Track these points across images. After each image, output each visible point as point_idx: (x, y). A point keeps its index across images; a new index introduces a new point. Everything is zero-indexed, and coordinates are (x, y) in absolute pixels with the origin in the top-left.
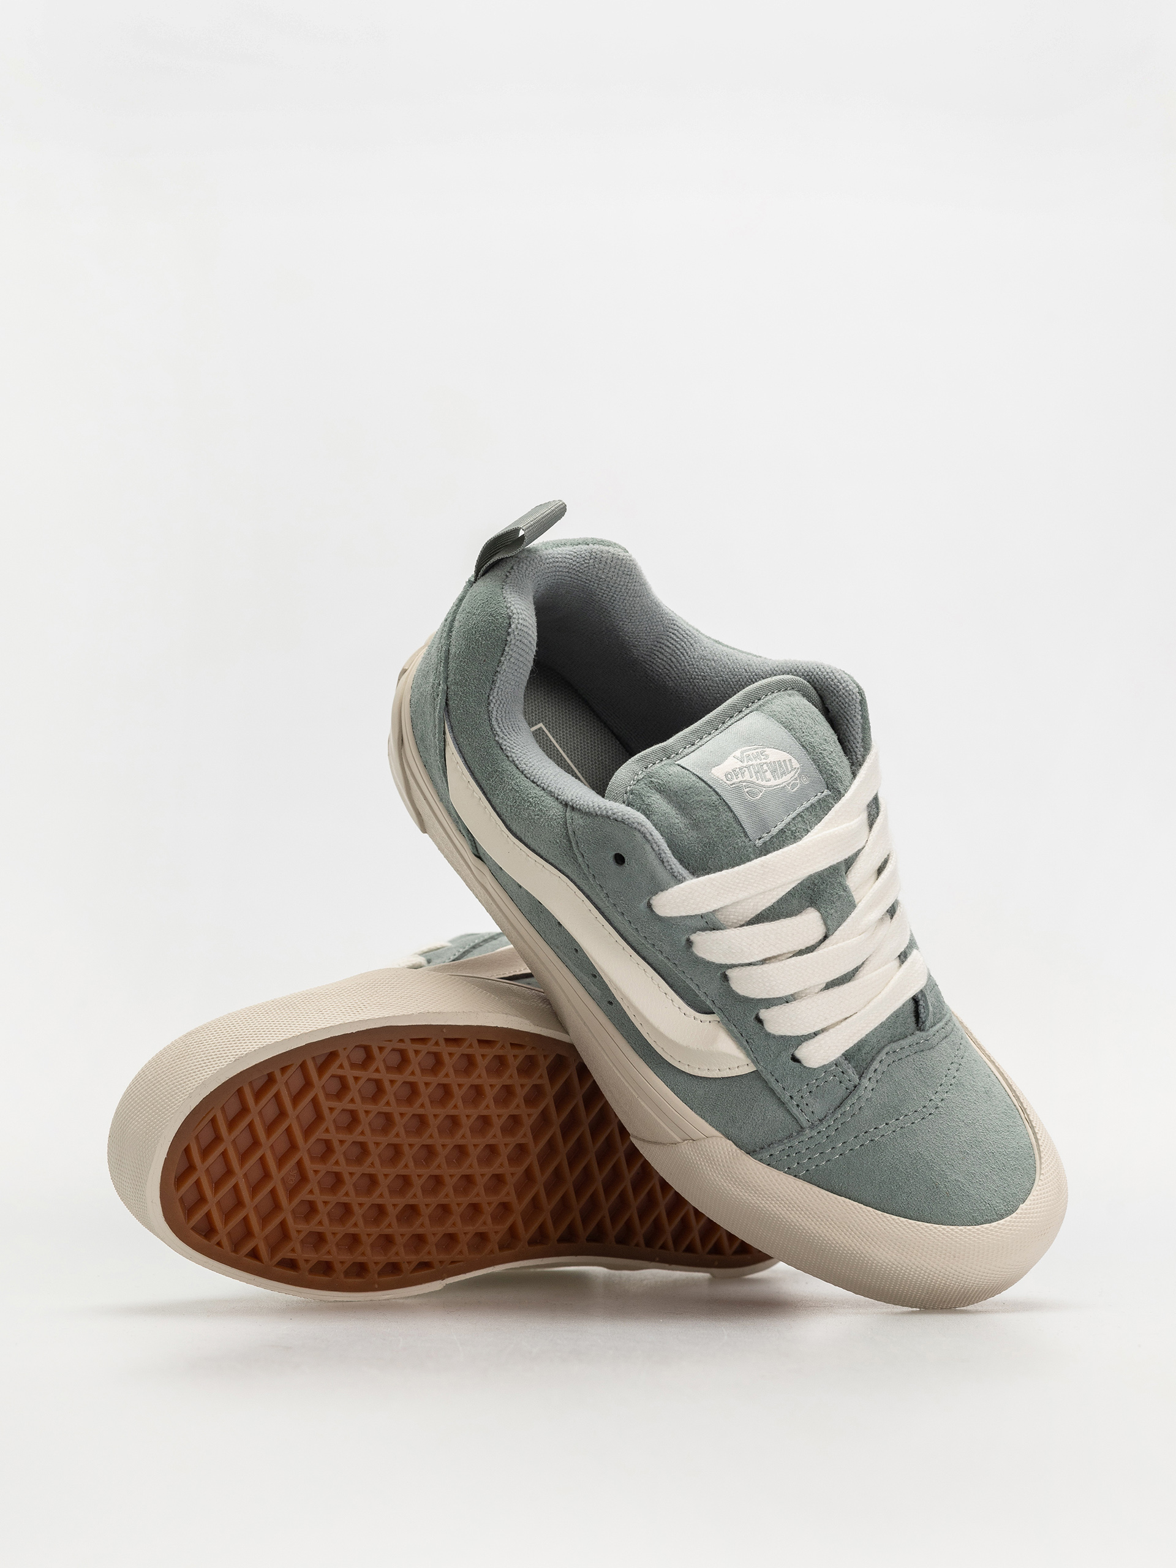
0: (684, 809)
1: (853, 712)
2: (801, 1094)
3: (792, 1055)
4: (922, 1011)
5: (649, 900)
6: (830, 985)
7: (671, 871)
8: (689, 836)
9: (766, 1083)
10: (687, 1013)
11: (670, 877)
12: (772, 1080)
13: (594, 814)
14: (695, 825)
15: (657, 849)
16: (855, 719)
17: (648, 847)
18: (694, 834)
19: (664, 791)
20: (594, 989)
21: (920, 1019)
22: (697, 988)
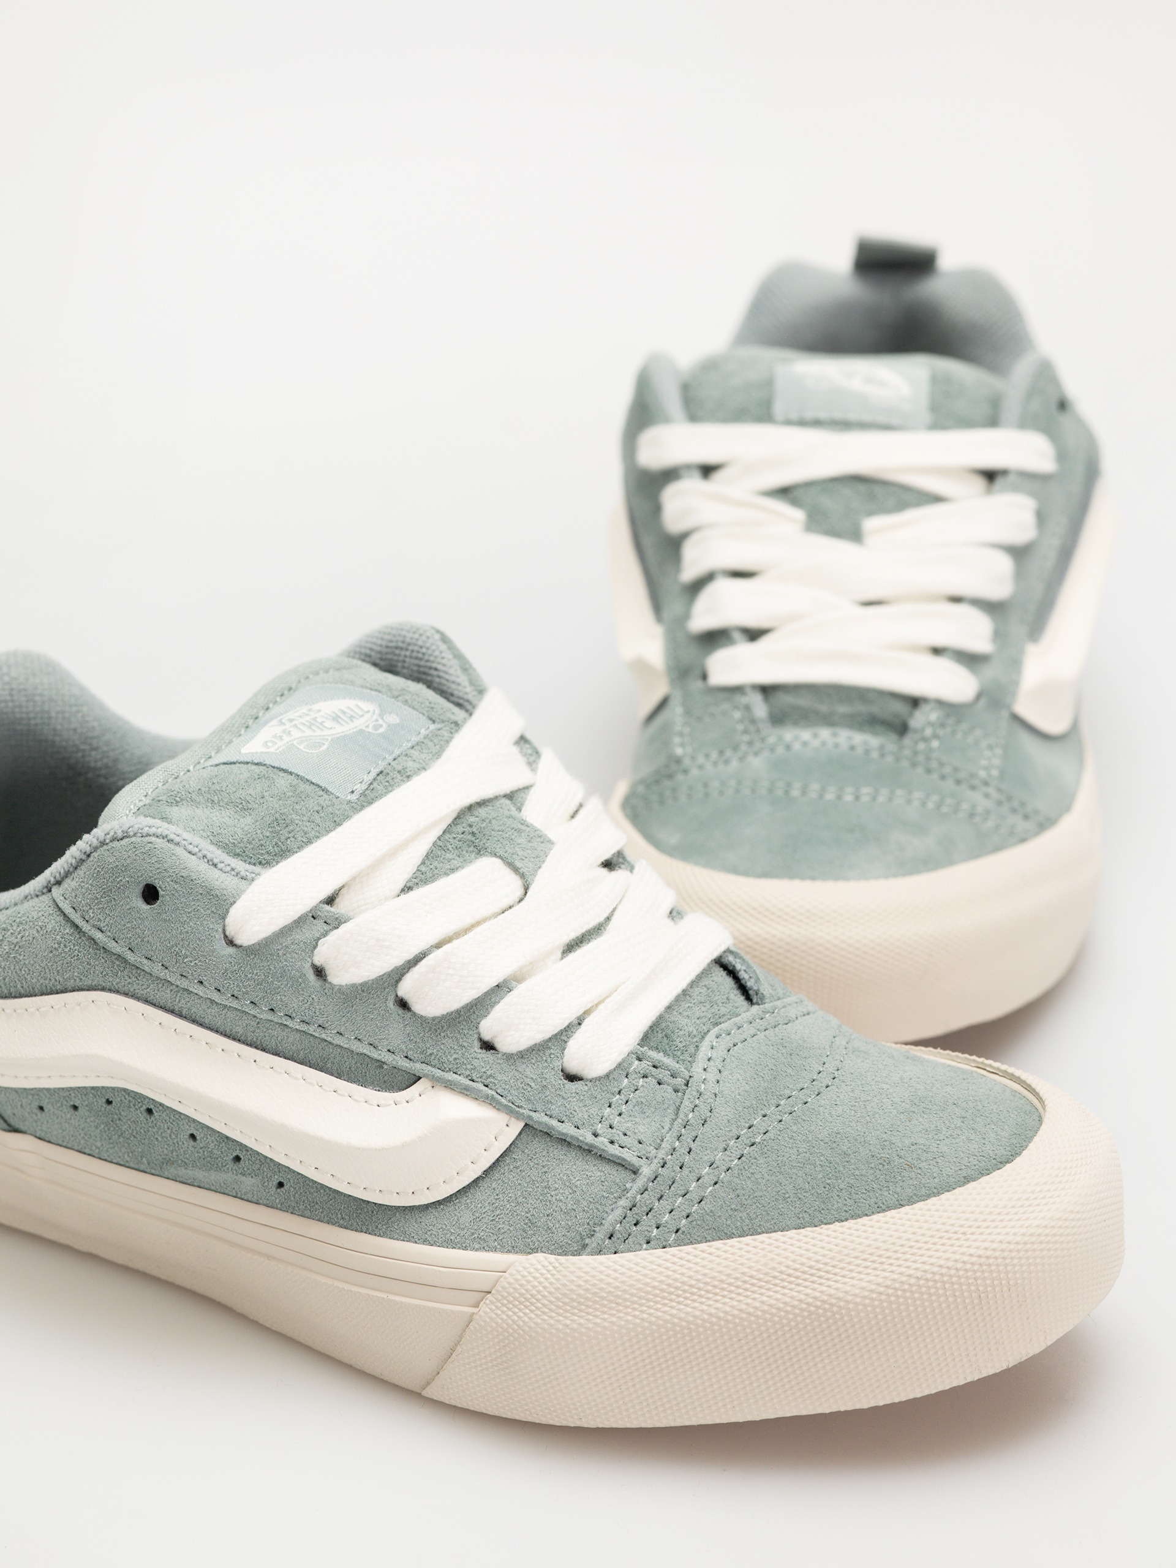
0: (219, 802)
1: (437, 653)
2: (607, 1123)
3: (562, 1071)
4: (746, 976)
5: (224, 931)
6: (571, 947)
7: (233, 873)
8: (242, 826)
9: (547, 1134)
10: (382, 1102)
11: (236, 880)
12: (554, 1123)
13: (84, 857)
14: (243, 807)
15: (196, 850)
16: (444, 661)
17: (179, 851)
18: (249, 820)
19: (182, 800)
20: (248, 1183)
21: (751, 992)
22: (372, 1048)
